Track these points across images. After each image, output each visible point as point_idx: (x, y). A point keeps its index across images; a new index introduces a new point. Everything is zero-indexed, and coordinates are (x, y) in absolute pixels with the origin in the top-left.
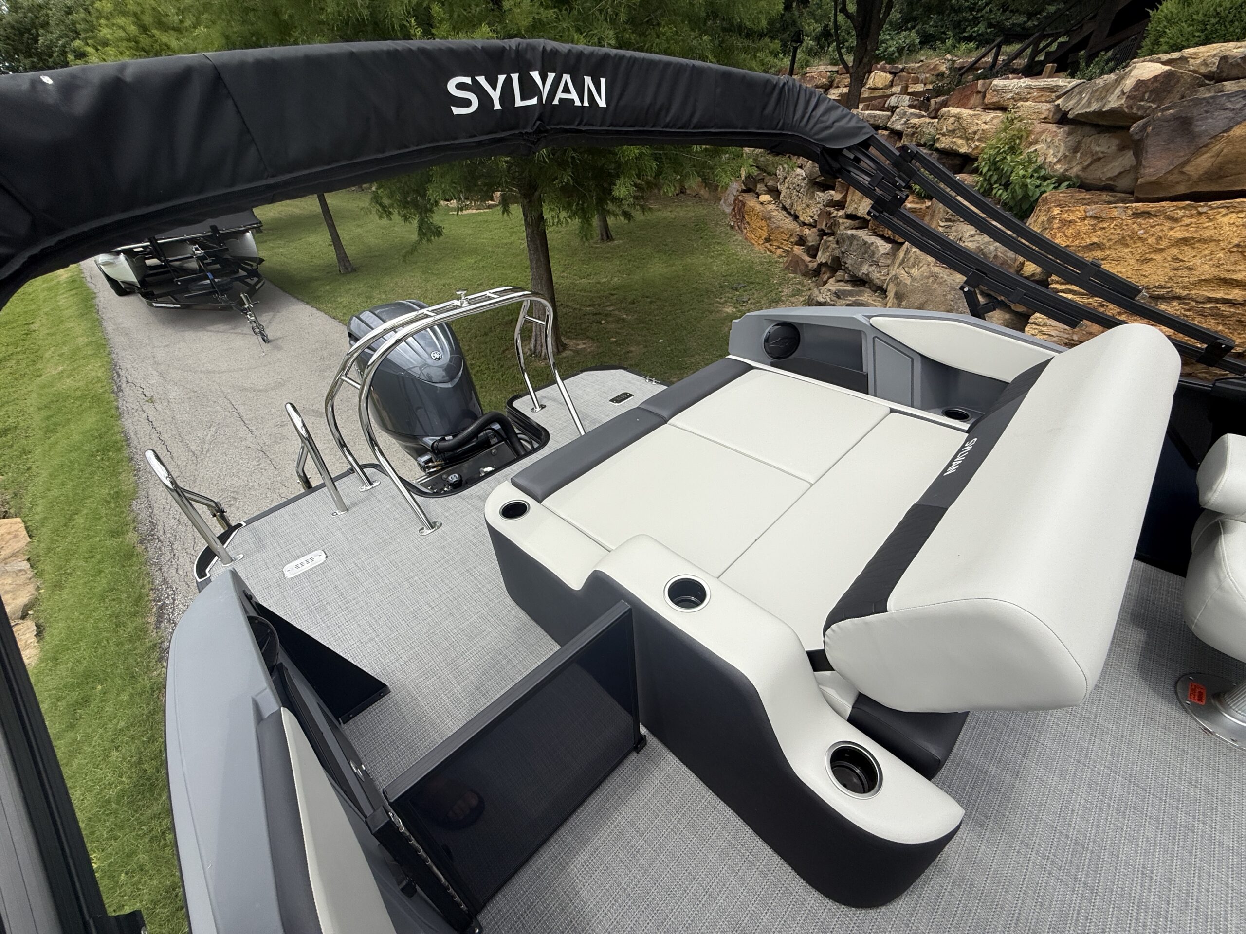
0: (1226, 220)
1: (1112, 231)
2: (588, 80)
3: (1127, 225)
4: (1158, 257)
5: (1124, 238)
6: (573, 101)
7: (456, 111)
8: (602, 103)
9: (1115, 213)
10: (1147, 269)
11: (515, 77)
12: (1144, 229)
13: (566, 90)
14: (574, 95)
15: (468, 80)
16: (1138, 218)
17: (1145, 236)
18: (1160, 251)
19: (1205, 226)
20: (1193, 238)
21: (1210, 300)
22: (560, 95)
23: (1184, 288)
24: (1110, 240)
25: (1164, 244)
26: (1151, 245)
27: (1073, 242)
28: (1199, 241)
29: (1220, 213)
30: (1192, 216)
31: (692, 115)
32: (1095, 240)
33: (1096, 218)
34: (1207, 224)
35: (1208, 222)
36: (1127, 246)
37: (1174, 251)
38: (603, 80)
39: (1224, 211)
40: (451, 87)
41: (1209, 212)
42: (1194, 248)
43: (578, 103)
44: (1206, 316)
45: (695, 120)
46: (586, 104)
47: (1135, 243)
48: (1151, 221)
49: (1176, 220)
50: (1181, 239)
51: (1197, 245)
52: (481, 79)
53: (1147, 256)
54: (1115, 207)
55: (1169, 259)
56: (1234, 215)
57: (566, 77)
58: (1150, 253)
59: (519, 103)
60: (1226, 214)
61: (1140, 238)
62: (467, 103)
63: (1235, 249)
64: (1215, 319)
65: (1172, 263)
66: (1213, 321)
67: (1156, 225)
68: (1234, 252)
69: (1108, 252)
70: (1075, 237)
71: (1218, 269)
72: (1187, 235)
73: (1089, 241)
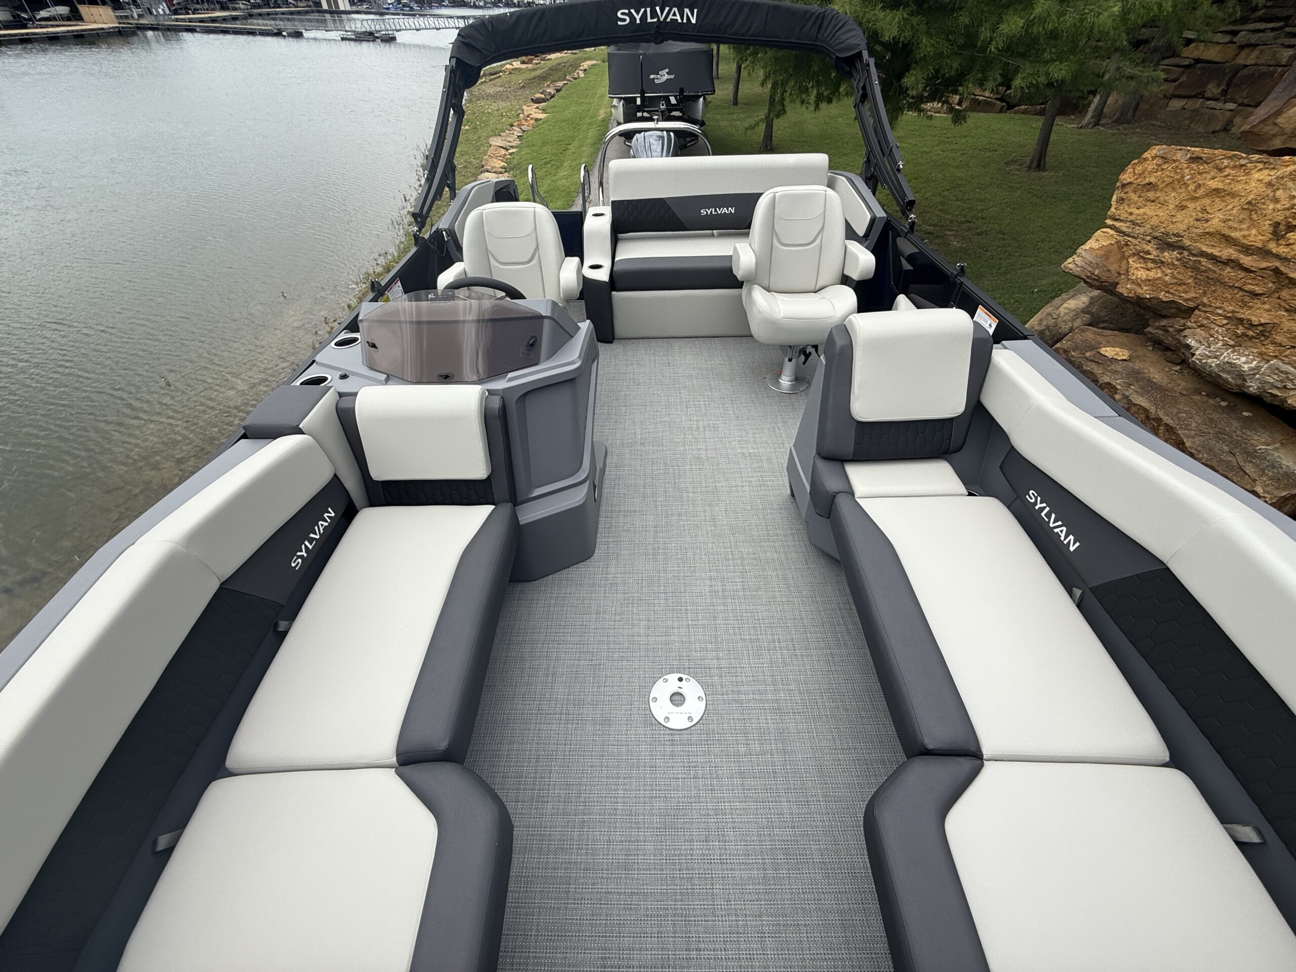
0: (1257, 175)
1: (1168, 173)
2: (687, 11)
3: (1181, 169)
4: (1191, 205)
5: (1174, 181)
6: (677, 20)
7: (620, 23)
8: (694, 21)
9: (1179, 155)
10: (1180, 216)
11: (648, 10)
12: (1191, 174)
13: (674, 14)
14: (678, 17)
15: (627, 11)
16: (1193, 162)
17: (1189, 182)
18: (1194, 199)
19: (1239, 179)
20: (1225, 191)
21: (1202, 254)
22: (671, 17)
23: (1191, 239)
24: (1163, 182)
25: (1201, 192)
26: (1189, 192)
27: (1137, 179)
28: (1228, 194)
29: (1256, 167)
30: (1235, 167)
31: (749, 29)
32: (1153, 180)
33: (1163, 157)
34: (1242, 178)
35: (1243, 176)
36: (1174, 189)
37: (1206, 201)
38: (696, 11)
39: (1260, 166)
40: (619, 15)
41: (1248, 165)
42: (1223, 201)
43: (680, 21)
44: (1187, 268)
45: (750, 32)
46: (685, 21)
47: (1180, 188)
48: (1202, 167)
49: (1221, 170)
50: (1214, 190)
51: (1227, 197)
52: (633, 11)
53: (1184, 203)
54: (1181, 150)
55: (1199, 209)
56: (1266, 172)
57: (675, 9)
58: (1187, 200)
59: (649, 20)
60: (1261, 170)
61: (1185, 183)
62: (624, 20)
63: (1246, 207)
64: (1192, 272)
65: (1199, 214)
66: (1190, 274)
67: (1204, 172)
68: (1245, 209)
69: (1158, 194)
70: (1140, 174)
71: (1223, 225)
72: (1220, 186)
73: (1147, 181)
